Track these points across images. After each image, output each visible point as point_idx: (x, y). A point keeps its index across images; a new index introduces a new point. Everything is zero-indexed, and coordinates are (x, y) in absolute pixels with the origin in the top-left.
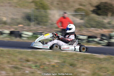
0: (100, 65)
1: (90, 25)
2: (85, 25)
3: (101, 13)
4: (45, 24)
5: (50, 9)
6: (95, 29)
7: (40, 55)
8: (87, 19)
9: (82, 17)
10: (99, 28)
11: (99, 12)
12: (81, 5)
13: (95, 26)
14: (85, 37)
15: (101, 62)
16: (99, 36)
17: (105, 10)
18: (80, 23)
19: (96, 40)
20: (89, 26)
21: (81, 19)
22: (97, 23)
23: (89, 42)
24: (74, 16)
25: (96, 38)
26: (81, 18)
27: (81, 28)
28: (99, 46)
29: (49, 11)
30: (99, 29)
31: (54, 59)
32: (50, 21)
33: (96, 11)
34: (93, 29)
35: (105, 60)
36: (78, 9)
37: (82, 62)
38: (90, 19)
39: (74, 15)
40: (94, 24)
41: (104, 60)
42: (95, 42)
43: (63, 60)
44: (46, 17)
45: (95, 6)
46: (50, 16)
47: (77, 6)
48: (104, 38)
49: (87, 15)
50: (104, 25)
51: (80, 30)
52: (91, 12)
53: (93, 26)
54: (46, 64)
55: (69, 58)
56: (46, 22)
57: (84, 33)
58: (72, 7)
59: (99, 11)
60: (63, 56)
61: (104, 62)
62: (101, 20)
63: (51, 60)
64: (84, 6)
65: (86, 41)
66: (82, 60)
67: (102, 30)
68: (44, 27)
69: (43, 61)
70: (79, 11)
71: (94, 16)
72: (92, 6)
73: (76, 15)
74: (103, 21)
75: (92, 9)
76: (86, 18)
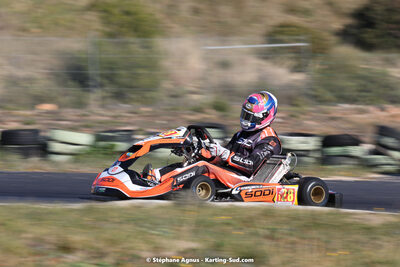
0: (364, 253)
1: (332, 91)
2: (313, 93)
3: (375, 41)
4: (148, 94)
5: (164, 33)
6: (353, 106)
7: (120, 223)
8: (318, 67)
9: (296, 58)
10: (371, 102)
11: (369, 35)
12: (292, 10)
13: (356, 94)
14: (311, 144)
15: (375, 238)
16: (369, 135)
17: (391, 29)
18: (290, 86)
19: (356, 151)
20: (328, 95)
21: (296, 69)
22: (362, 82)
23: (326, 160)
24: (265, 58)
25: (356, 142)
26: (293, 63)
27: (296, 105)
28: (372, 176)
29: (161, 43)
30: (371, 108)
31: (175, 238)
32: (167, 85)
33: (354, 31)
34: (347, 106)
35: (389, 230)
36: (282, 26)
37: (293, 243)
38: (331, 68)
39: (265, 55)
40: (350, 85)
41: (387, 234)
42: (351, 162)
43: (212, 240)
44: (152, 65)
45: (347, 11)
46: (166, 63)
47: (277, 17)
48: (389, 141)
49: (318, 49)
50: (392, 89)
51: (292, 116)
52: (334, 39)
53: (346, 94)
54: (139, 258)
55: (241, 229)
56: (153, 87)
57: (310, 124)
58: (257, 19)
59: (370, 30)
60: (212, 225)
61: (385, 238)
62: (378, 68)
63: (165, 242)
64: (306, 12)
65: (317, 158)
66: (291, 235)
67: (383, 110)
68: (144, 109)
69: (132, 248)
70: (285, 38)
71: (347, 52)
72: (339, 13)
73: (275, 51)
74: (385, 74)
75: (337, 24)
76: (315, 65)
